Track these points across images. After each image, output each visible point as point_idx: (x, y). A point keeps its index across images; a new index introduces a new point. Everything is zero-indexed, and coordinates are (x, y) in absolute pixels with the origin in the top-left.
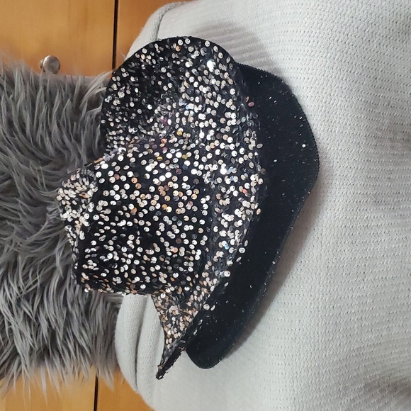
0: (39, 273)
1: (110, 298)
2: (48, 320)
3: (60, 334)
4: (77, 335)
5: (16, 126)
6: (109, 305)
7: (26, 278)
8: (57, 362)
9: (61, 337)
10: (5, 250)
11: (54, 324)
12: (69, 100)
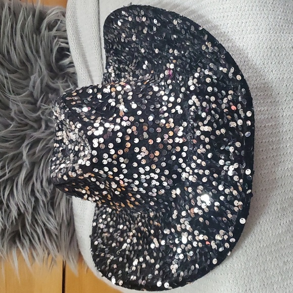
3: (29, 218)
8: (27, 243)
9: (30, 221)
11: (22, 210)
12: (30, 16)
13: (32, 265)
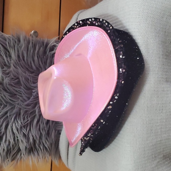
0: (29, 117)
1: (57, 128)
2: (33, 136)
4: (44, 143)
5: (21, 57)
6: (57, 131)
7: (24, 119)
8: (36, 153)
9: (38, 143)
10: (16, 107)
11: (35, 138)
12: (42, 47)
13: (37, 163)
